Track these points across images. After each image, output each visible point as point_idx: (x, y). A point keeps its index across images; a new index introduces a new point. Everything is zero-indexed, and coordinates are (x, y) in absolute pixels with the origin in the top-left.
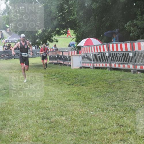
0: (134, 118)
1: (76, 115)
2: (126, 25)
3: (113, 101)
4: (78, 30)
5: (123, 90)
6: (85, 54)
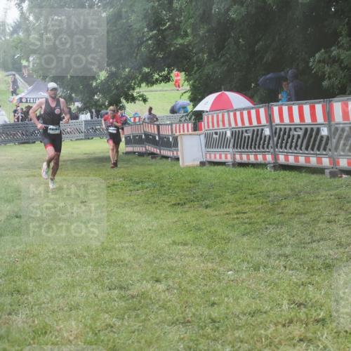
0: (332, 287)
1: (191, 281)
2: (312, 60)
3: (281, 246)
4: (195, 73)
5: (305, 218)
6: (214, 131)
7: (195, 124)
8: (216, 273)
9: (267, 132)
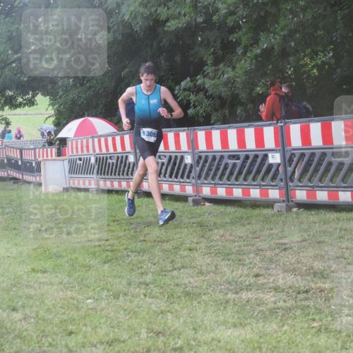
0: (191, 315)
1: (49, 309)
2: (177, 88)
3: (142, 274)
4: (60, 97)
5: (166, 246)
6: (77, 157)
7: (59, 149)
8: (75, 302)
9: (131, 159)
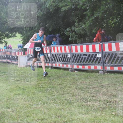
1: (21, 108)
2: (65, 31)
3: (53, 96)
4: (24, 34)
5: (62, 86)
7: (24, 52)
9: (49, 55)
